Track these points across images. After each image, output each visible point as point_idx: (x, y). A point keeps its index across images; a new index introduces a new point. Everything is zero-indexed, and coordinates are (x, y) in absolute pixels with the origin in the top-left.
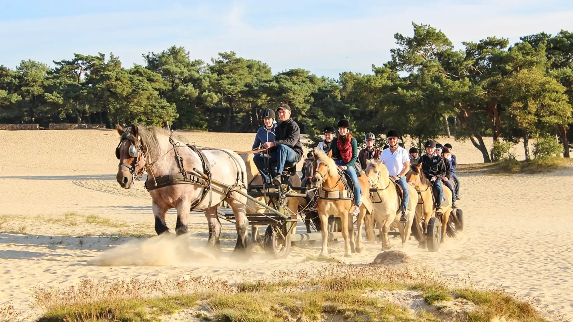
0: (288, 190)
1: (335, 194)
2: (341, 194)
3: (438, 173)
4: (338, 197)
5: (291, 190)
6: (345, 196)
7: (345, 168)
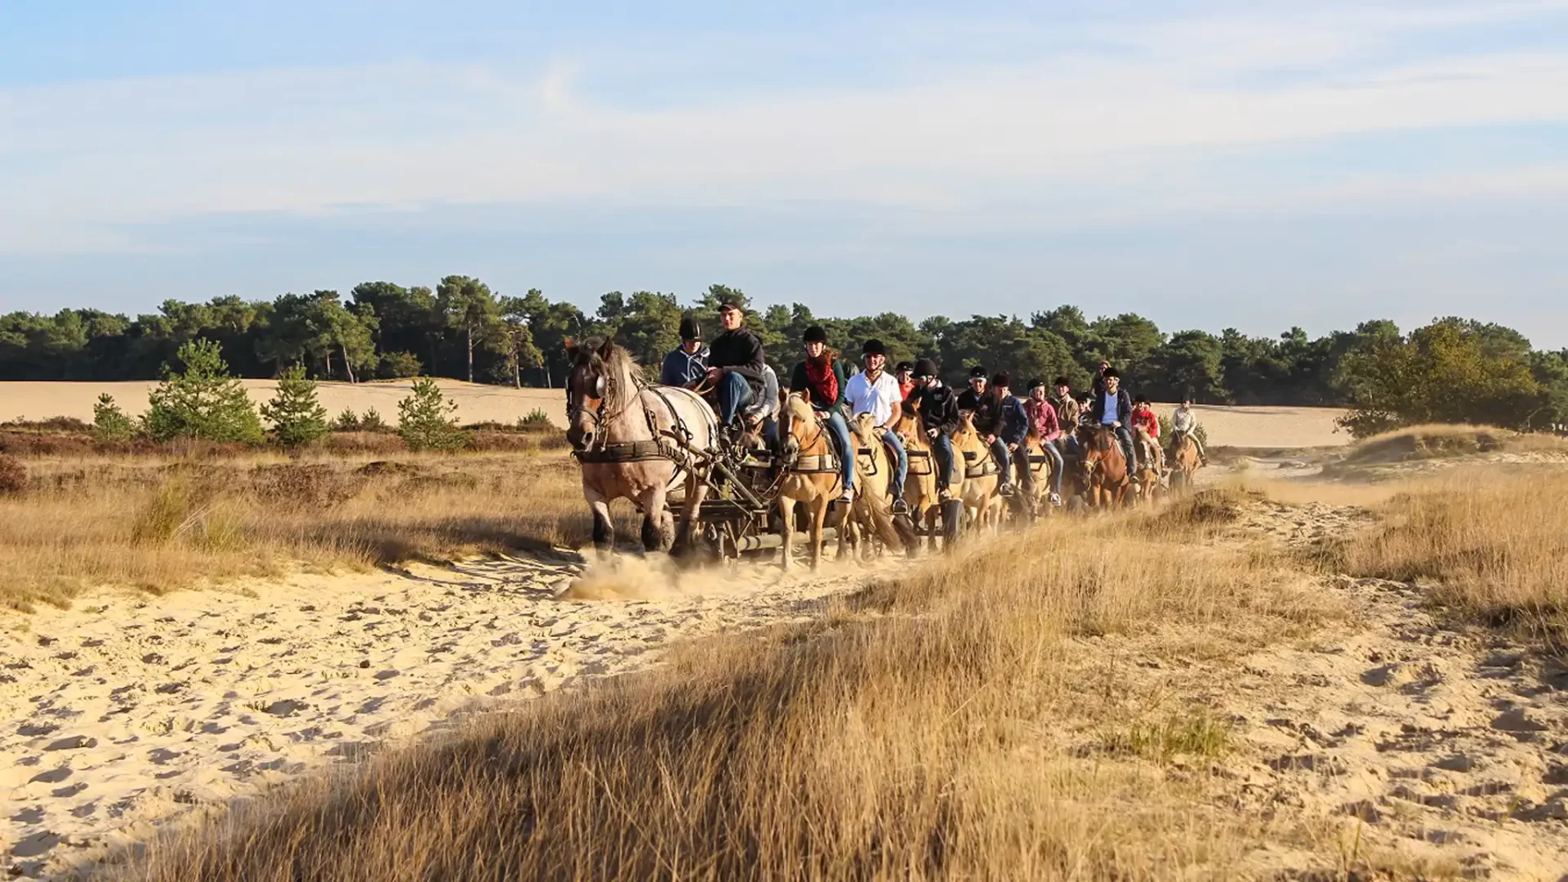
0: (744, 456)
1: (813, 462)
2: (822, 462)
3: (945, 421)
4: (816, 467)
5: (748, 455)
6: (829, 465)
7: (826, 415)
